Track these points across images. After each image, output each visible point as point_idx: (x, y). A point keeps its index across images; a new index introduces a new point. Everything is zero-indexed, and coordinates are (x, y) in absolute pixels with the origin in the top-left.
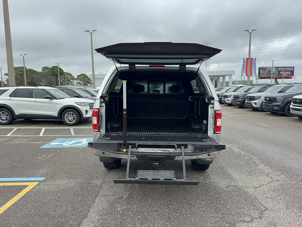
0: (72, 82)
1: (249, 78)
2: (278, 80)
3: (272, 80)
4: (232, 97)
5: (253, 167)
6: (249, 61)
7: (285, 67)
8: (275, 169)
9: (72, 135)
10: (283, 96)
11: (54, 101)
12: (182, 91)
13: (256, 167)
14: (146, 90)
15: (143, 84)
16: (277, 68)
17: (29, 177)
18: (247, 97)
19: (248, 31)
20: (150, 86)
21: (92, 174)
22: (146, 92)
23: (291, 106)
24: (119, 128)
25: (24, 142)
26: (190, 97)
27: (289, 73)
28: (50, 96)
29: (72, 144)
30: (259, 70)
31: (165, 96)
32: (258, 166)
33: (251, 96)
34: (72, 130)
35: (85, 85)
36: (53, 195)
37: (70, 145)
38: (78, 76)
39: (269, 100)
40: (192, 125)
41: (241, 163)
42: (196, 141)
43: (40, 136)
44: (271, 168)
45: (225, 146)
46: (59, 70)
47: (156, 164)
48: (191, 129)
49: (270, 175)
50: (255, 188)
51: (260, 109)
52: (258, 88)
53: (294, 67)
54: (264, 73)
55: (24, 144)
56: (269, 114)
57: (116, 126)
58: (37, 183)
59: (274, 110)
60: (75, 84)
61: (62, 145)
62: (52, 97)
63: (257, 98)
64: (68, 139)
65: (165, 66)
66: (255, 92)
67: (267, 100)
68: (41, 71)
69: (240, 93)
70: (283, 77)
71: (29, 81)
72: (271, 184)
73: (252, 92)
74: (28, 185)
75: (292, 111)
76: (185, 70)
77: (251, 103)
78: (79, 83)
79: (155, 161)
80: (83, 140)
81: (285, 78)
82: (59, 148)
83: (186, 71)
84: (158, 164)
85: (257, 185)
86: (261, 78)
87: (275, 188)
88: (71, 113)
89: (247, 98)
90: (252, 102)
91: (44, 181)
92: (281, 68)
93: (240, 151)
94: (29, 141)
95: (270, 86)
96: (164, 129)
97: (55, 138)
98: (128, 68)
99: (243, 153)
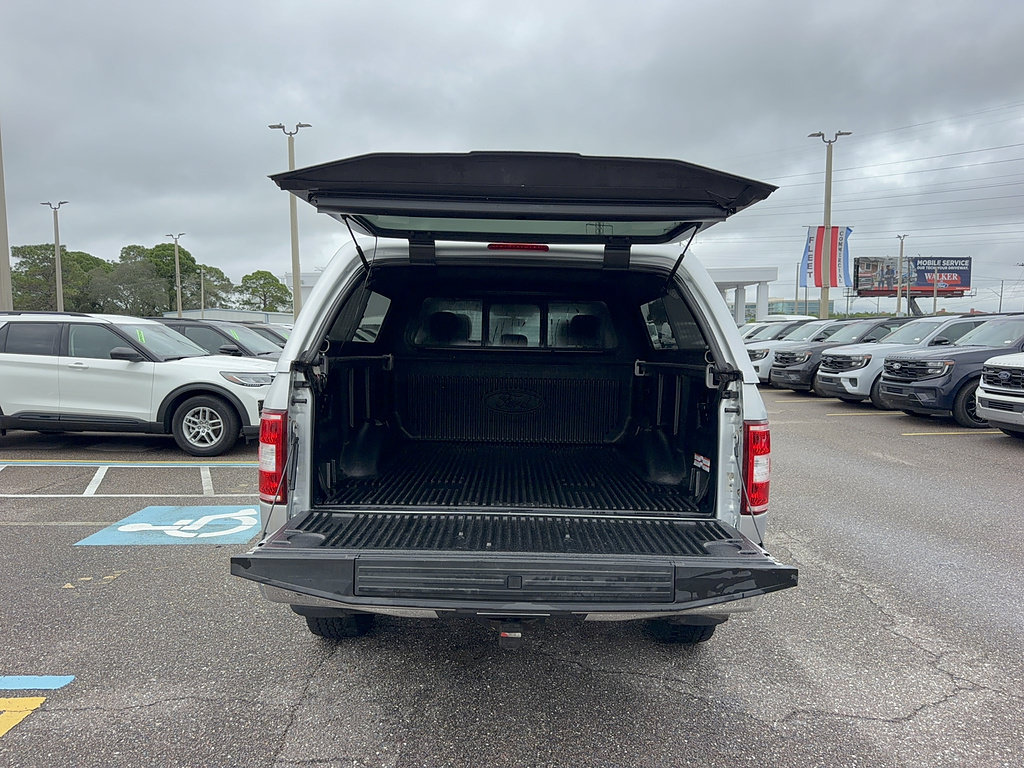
0: (224, 300)
1: (825, 294)
2: (919, 301)
3: (899, 300)
4: (772, 357)
5: (874, 630)
6: (827, 235)
7: (942, 259)
8: (957, 638)
9: (205, 494)
10: (951, 358)
11: (147, 367)
12: (609, 340)
13: (884, 626)
14: (476, 334)
15: (466, 312)
16: (915, 260)
17: (9, 674)
18: (824, 358)
19: (823, 135)
20: (492, 316)
21: (262, 661)
22: (474, 342)
23: (980, 393)
24: (369, 483)
25: (21, 520)
26: (638, 361)
27: (955, 277)
28: (131, 351)
29: (199, 532)
30: (857, 267)
31: (544, 356)
32: (893, 624)
33: (838, 357)
34: (206, 474)
35: (270, 308)
36: (93, 757)
37: (193, 535)
38: (246, 279)
39: (901, 369)
40: (652, 471)
41: (826, 609)
42: (675, 548)
43: (83, 495)
45: (796, 572)
46: (180, 258)
47: (512, 635)
48: (649, 489)
49: (943, 663)
50: (895, 721)
51: (870, 400)
52: (860, 328)
53: (970, 259)
54: (872, 278)
55: (20, 528)
56: (900, 418)
57: (357, 473)
58: (37, 702)
59: (918, 405)
60: (234, 306)
61: (162, 532)
62: (140, 354)
63: (858, 362)
64: (187, 509)
65: (549, 246)
66: (849, 342)
67: (894, 371)
68: (118, 261)
69: (797, 343)
70: (935, 292)
71: (75, 292)
72: (954, 703)
73: (840, 341)
75: (982, 411)
76: (629, 265)
77: (835, 378)
78: (247, 303)
79: (507, 625)
80: (241, 512)
81: (943, 293)
82: (149, 548)
83: (630, 268)
84: (519, 635)
85: (900, 710)
86: (861, 294)
87: (970, 722)
88: (204, 411)
89: (824, 361)
90: (840, 375)
91: (68, 691)
92: (929, 262)
93: (816, 560)
94: (38, 518)
95: (898, 321)
96: (546, 487)
97: (140, 505)
98: (407, 254)
99: (828, 567)
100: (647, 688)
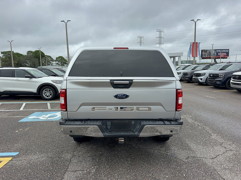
0: (52, 63)
1: (194, 59)
3: (212, 60)
4: (182, 74)
5: (207, 137)
6: (195, 44)
7: (222, 50)
8: (226, 139)
9: (49, 109)
10: (225, 73)
11: (34, 79)
13: (209, 136)
16: (216, 50)
17: (4, 152)
21: (63, 148)
23: (231, 81)
25: (5, 116)
27: (225, 54)
28: (30, 76)
29: (47, 118)
30: (202, 52)
32: (211, 136)
33: (198, 73)
34: (49, 104)
35: (63, 65)
36: (24, 171)
38: (57, 58)
39: (213, 76)
41: (196, 133)
43: (20, 110)
44: (223, 137)
46: (41, 54)
49: (223, 145)
50: (212, 158)
51: (205, 84)
52: (203, 66)
53: (229, 49)
55: (5, 118)
56: (212, 88)
58: (10, 158)
59: (217, 84)
60: (54, 65)
61: (39, 118)
62: (32, 77)
63: (202, 74)
64: (45, 113)
66: (200, 70)
67: (211, 76)
68: (26, 54)
69: (188, 70)
70: (220, 58)
71: (16, 62)
72: (226, 154)
73: (198, 70)
74: (2, 161)
75: (232, 85)
78: (57, 64)
80: (57, 113)
82: (36, 122)
84: (123, 141)
85: (213, 156)
86: (203, 58)
87: (230, 158)
88: (48, 90)
89: (194, 75)
90: (198, 78)
91: (18, 156)
92: (219, 51)
93: (193, 121)
94: (9, 115)
95: (212, 65)
97: (33, 112)
99: (196, 123)
100: (153, 152)
